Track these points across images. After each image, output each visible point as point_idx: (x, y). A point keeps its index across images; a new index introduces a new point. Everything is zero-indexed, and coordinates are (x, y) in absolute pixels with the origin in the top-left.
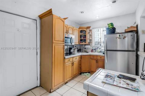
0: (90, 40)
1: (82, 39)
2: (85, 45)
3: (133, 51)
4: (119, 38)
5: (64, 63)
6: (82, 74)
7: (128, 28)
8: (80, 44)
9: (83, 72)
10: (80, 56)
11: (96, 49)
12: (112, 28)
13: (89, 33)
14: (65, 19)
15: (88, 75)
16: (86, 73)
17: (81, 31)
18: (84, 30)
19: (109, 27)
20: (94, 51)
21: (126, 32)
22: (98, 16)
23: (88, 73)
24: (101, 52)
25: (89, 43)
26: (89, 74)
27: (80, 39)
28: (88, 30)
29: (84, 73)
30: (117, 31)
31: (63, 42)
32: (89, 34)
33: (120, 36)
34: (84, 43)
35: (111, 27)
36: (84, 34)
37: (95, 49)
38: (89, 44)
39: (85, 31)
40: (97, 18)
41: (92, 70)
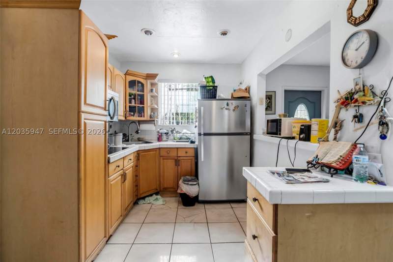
0: (153, 110)
1: (135, 107)
2: (140, 122)
3: (246, 134)
4: (226, 109)
5: (107, 177)
6: (141, 202)
7: (235, 91)
8: (128, 118)
9: (142, 196)
10: (135, 154)
11: (170, 133)
12: (213, 87)
13: (152, 90)
14: (110, 37)
15: (157, 199)
16: (151, 195)
17: (132, 84)
18: (139, 82)
19: (208, 85)
20: (164, 138)
21: (233, 98)
22: (176, 52)
23: (155, 197)
24: (181, 138)
25: (151, 117)
26: (159, 197)
27: (128, 105)
28: (149, 82)
29: (144, 198)
30: (220, 94)
31: (105, 110)
32: (152, 94)
33: (228, 105)
34: (136, 118)
35: (211, 84)
36: (138, 91)
37: (166, 134)
38: (151, 121)
39: (143, 85)
40: (176, 56)
41: (165, 186)
